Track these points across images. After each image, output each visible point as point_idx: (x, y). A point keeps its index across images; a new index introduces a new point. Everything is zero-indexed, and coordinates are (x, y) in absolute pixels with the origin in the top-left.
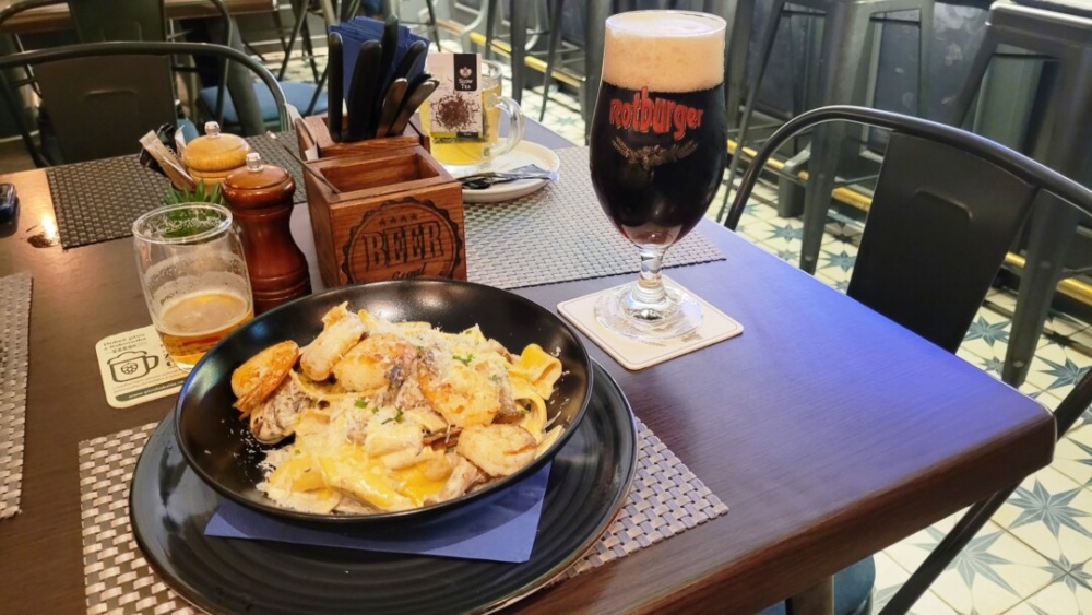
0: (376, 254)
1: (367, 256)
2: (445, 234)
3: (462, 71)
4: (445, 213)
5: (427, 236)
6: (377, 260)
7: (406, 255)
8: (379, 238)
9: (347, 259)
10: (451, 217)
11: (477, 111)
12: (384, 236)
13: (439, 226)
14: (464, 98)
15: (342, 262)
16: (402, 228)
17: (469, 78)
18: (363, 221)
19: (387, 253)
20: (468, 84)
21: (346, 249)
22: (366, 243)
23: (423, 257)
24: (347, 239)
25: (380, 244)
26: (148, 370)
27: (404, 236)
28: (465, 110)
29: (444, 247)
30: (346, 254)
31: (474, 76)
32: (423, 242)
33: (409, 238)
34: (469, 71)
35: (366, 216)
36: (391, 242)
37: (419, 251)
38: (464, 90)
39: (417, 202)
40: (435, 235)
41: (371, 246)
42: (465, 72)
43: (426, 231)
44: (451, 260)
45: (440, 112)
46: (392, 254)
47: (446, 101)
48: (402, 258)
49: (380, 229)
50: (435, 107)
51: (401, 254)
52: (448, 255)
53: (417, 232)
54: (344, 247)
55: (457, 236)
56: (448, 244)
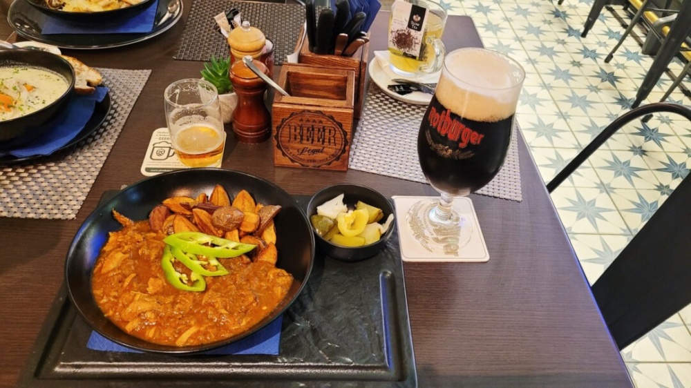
0: (295, 135)
1: (290, 135)
2: (338, 135)
3: (414, 17)
4: (340, 125)
5: (327, 134)
6: (295, 139)
7: (313, 140)
8: (298, 128)
9: (278, 133)
10: (343, 128)
11: (418, 43)
12: (301, 128)
13: (335, 131)
14: (412, 34)
15: (275, 134)
16: (313, 126)
17: (418, 22)
18: (290, 117)
19: (302, 136)
20: (416, 26)
21: (278, 128)
22: (290, 128)
23: (323, 144)
24: (279, 123)
25: (298, 131)
26: (168, 156)
27: (313, 130)
28: (411, 41)
29: (336, 142)
30: (278, 131)
31: (421, 22)
32: (324, 136)
33: (316, 132)
34: (419, 18)
35: (292, 115)
36: (305, 132)
37: (321, 140)
38: (413, 29)
39: (324, 114)
40: (332, 135)
41: (293, 131)
42: (417, 18)
43: (327, 131)
44: (340, 150)
45: (396, 38)
46: (305, 138)
47: (401, 32)
48: (310, 141)
49: (300, 124)
50: (394, 34)
51: (310, 139)
52: (338, 147)
53: (321, 130)
54: (277, 127)
55: (345, 138)
56: (339, 141)
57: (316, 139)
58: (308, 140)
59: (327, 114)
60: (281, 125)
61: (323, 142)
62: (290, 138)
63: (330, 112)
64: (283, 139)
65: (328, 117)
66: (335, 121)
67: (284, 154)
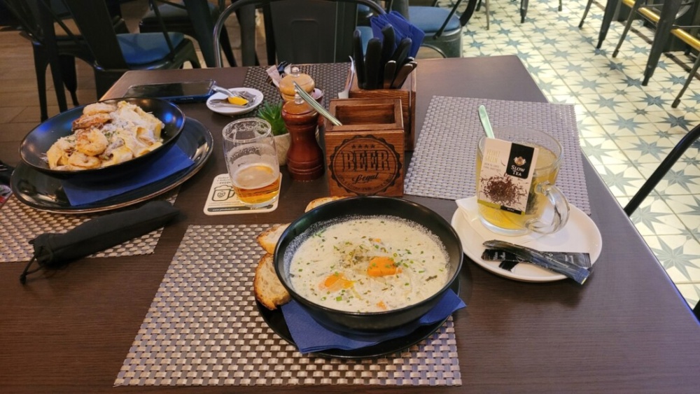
0: (349, 163)
2: (391, 159)
4: (392, 147)
5: (380, 158)
6: (349, 167)
7: (366, 166)
8: (351, 155)
9: (332, 163)
10: (396, 149)
13: (388, 154)
15: (329, 164)
16: (365, 151)
18: (342, 144)
19: (355, 163)
22: (343, 156)
23: (377, 169)
25: (351, 158)
26: (228, 197)
27: (366, 156)
29: (390, 166)
30: (332, 160)
32: (377, 161)
33: (369, 158)
35: (344, 142)
36: (358, 158)
39: (375, 138)
40: (385, 158)
41: (346, 158)
43: (380, 155)
44: (394, 174)
46: (358, 165)
48: (364, 168)
49: (352, 150)
51: (364, 165)
53: (374, 155)
54: (331, 157)
55: (398, 160)
56: (392, 165)
57: (369, 165)
58: (362, 167)
59: (378, 137)
60: (334, 154)
61: (377, 167)
62: (344, 167)
63: (381, 135)
64: (337, 168)
65: (379, 139)
66: (386, 144)
67: (339, 185)
